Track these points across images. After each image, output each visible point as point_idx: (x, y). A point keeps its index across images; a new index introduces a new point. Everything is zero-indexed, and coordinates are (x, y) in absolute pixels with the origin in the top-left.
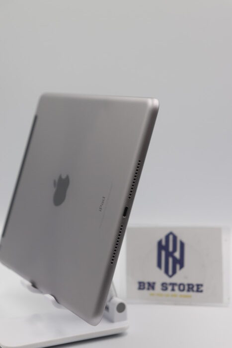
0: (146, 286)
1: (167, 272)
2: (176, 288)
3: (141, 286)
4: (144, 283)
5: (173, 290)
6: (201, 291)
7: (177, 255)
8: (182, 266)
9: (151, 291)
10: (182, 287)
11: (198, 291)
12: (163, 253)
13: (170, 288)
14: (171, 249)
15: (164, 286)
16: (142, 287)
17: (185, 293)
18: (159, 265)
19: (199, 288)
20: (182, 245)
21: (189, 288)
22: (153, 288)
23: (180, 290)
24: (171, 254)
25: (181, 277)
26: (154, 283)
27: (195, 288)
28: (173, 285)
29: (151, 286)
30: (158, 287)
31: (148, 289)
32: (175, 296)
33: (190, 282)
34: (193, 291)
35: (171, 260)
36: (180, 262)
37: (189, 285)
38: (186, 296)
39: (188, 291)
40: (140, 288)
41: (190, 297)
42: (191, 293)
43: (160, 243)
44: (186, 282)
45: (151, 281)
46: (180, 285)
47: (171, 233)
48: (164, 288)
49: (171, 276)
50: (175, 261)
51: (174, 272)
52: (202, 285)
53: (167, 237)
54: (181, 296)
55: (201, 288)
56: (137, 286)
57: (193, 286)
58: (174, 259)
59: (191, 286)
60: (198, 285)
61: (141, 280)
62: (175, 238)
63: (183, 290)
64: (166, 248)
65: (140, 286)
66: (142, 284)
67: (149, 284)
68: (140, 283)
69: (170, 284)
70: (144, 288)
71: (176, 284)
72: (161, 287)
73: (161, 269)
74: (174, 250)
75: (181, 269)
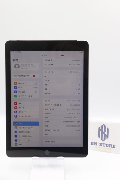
0: (94, 144)
1: (102, 139)
5: (104, 146)
6: (115, 148)
7: (106, 133)
8: (108, 138)
10: (107, 145)
11: (113, 147)
13: (103, 145)
15: (101, 144)
16: (92, 144)
17: (108, 147)
18: (99, 136)
19: (114, 146)
20: (108, 129)
21: (110, 146)
22: (96, 145)
24: (104, 133)
25: (107, 141)
26: (97, 143)
27: (112, 146)
28: (104, 144)
31: (95, 145)
32: (104, 148)
34: (112, 147)
35: (103, 135)
36: (107, 136)
37: (110, 145)
38: (109, 149)
39: (110, 147)
40: (91, 144)
43: (99, 128)
46: (107, 144)
47: (104, 125)
48: (101, 145)
49: (103, 141)
50: (105, 135)
51: (105, 139)
52: (115, 145)
53: (102, 126)
57: (112, 145)
58: (105, 134)
60: (113, 145)
62: (105, 126)
63: (108, 146)
65: (92, 143)
67: (95, 143)
68: (91, 142)
69: (103, 144)
70: (93, 144)
71: (105, 144)
72: (99, 145)
73: (100, 138)
74: (105, 131)
75: (107, 138)
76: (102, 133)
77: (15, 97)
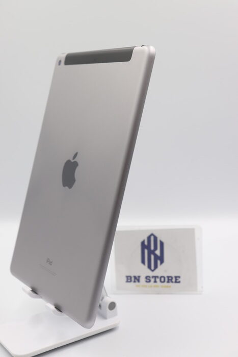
0: (133, 279)
1: (149, 267)
2: (158, 280)
3: (129, 279)
4: (131, 277)
5: (155, 282)
6: (179, 282)
7: (158, 252)
8: (162, 262)
9: (137, 283)
10: (163, 279)
11: (176, 282)
12: (146, 251)
13: (153, 280)
14: (152, 248)
15: (148, 279)
17: (166, 284)
18: (143, 262)
19: (177, 280)
20: (162, 244)
21: (168, 280)
22: (139, 281)
23: (161, 281)
24: (153, 252)
25: (161, 271)
26: (139, 277)
27: (174, 280)
28: (155, 277)
29: (137, 279)
30: (143, 279)
31: (135, 282)
32: (157, 286)
33: (170, 275)
34: (172, 282)
35: (152, 257)
36: (161, 259)
37: (168, 277)
38: (167, 287)
39: (168, 282)
40: (127, 281)
41: (170, 287)
42: (170, 284)
43: (143, 243)
44: (166, 275)
45: (137, 275)
46: (161, 277)
47: (152, 235)
48: (148, 281)
49: (153, 271)
50: (156, 258)
51: (156, 267)
52: (179, 277)
53: (149, 238)
54: (162, 286)
55: (179, 280)
56: (125, 279)
57: (172, 278)
58: (156, 256)
59: (170, 278)
60: (176, 277)
61: (128, 275)
62: (155, 238)
63: (164, 281)
64: (148, 247)
65: (127, 279)
66: (129, 278)
67: (135, 277)
68: (127, 277)
69: (153, 277)
70: (131, 281)
71: (157, 277)
72: (145, 280)
73: (145, 264)
74: (156, 248)
75: (161, 264)
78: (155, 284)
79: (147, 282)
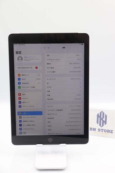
0: (93, 129)
1: (100, 125)
2: (103, 131)
5: (102, 131)
6: (113, 133)
10: (105, 131)
11: (111, 133)
12: (99, 118)
13: (101, 131)
14: (102, 117)
15: (99, 130)
18: (98, 123)
19: (111, 132)
20: (106, 116)
21: (108, 131)
22: (95, 130)
24: (102, 119)
25: (105, 127)
26: (95, 129)
27: (110, 132)
28: (102, 130)
31: (93, 130)
34: (109, 132)
35: (102, 121)
36: (105, 122)
37: (108, 130)
38: (107, 134)
39: (108, 132)
43: (98, 115)
46: (105, 130)
47: (102, 112)
49: (101, 127)
51: (103, 125)
52: (113, 131)
53: (101, 113)
54: (105, 134)
58: (103, 121)
60: (111, 131)
62: (103, 113)
63: (106, 132)
67: (94, 129)
69: (101, 129)
70: (92, 130)
71: (103, 130)
72: (98, 130)
73: (98, 124)
74: (103, 117)
75: (105, 124)
76: (101, 119)
77: (19, 88)
78: (102, 132)
79: (98, 131)
